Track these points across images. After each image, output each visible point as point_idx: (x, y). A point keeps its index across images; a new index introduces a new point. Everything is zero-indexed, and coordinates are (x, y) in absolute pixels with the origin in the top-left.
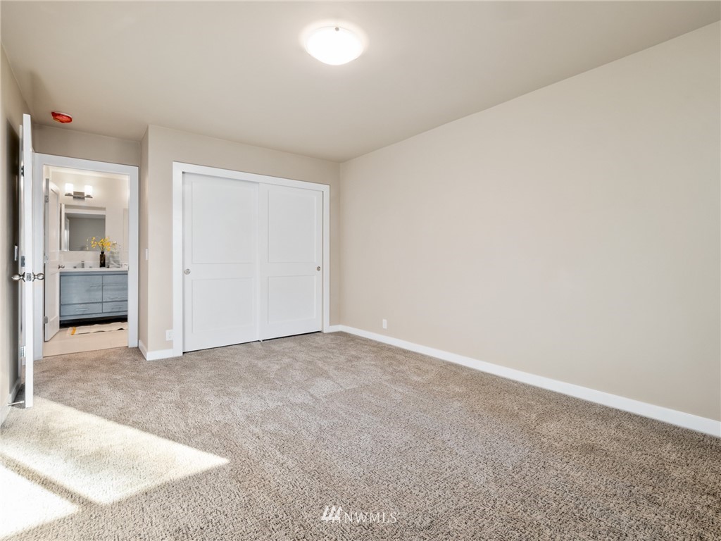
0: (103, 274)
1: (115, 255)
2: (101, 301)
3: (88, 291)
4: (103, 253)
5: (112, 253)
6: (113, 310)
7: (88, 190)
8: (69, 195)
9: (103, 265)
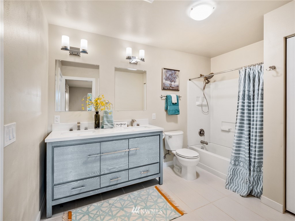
0: (101, 141)
1: (109, 115)
2: (99, 174)
3: (85, 163)
4: (97, 113)
5: (106, 112)
6: (111, 184)
7: (83, 44)
8: (65, 49)
9: (97, 125)
